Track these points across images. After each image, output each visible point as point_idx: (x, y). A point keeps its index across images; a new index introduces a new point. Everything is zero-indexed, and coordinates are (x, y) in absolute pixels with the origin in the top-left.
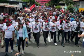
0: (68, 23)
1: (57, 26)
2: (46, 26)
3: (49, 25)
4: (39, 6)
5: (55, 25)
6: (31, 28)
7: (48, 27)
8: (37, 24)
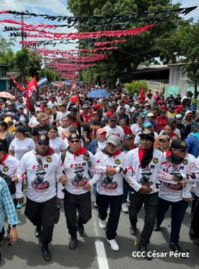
1: (125, 172)
2: (79, 170)
3: (90, 164)
4: (57, 80)
5: (118, 169)
6: (17, 181)
7: (85, 174)
8: (45, 162)
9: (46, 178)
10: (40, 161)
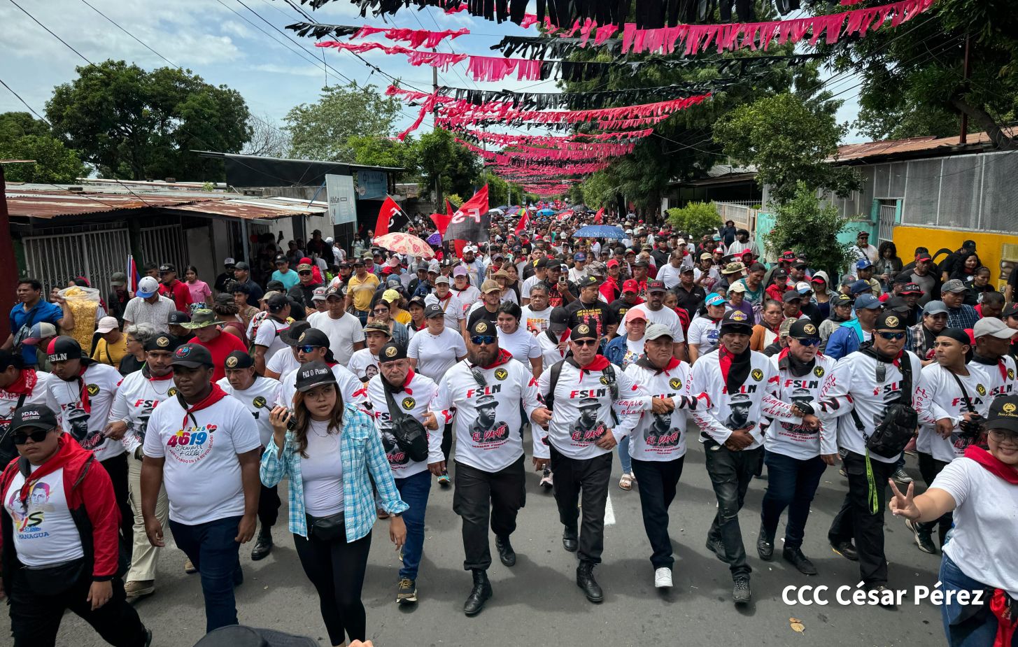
0: (812, 377)
1: (693, 406)
3: (615, 394)
9: (499, 415)
10: (480, 380)
